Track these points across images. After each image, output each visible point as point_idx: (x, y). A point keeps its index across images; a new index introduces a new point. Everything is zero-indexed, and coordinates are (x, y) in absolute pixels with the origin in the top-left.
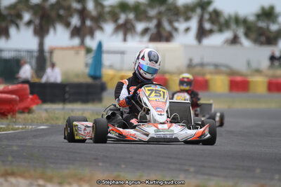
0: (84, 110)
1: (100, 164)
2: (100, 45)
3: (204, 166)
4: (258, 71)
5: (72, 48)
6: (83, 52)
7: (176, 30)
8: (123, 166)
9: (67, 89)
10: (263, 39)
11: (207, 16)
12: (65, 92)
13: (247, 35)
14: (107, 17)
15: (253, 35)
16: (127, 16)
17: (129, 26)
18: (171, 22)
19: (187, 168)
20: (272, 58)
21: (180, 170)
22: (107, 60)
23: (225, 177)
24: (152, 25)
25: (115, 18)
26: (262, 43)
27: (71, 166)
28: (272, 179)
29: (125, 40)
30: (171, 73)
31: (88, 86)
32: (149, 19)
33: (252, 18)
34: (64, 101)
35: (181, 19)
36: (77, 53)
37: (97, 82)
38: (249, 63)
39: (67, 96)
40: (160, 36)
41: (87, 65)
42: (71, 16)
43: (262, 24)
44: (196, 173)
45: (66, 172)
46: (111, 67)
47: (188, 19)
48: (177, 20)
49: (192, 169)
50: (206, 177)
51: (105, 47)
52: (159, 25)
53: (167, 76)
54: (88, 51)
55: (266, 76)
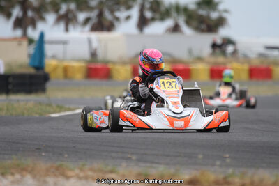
0: (27, 101)
1: (43, 154)
2: (42, 36)
3: (146, 154)
4: (200, 59)
5: (15, 39)
6: (25, 43)
7: (117, 19)
8: (66, 156)
9: (11, 80)
10: (204, 26)
11: (147, 5)
12: (8, 83)
13: (188, 23)
14: (49, 7)
15: (195, 23)
16: (68, 7)
17: (70, 16)
18: (112, 12)
19: (129, 156)
20: (214, 46)
21: (123, 158)
22: (49, 50)
23: (168, 164)
24: (94, 14)
25: (56, 9)
26: (202, 31)
27: (14, 157)
28: (213, 165)
29: (67, 30)
30: (114, 63)
31: (31, 77)
32: (90, 9)
33: (192, 7)
34: (8, 92)
35: (122, 8)
36: (20, 44)
37: (40, 73)
38: (190, 52)
39: (10, 87)
40: (102, 25)
41: (30, 56)
42: (13, 6)
43: (203, 12)
44: (139, 160)
45: (8, 162)
46: (54, 57)
47: (129, 8)
48: (119, 10)
49: (134, 157)
50: (148, 165)
51: (47, 37)
52: (100, 15)
53: (110, 66)
54: (31, 41)
55: (208, 63)
